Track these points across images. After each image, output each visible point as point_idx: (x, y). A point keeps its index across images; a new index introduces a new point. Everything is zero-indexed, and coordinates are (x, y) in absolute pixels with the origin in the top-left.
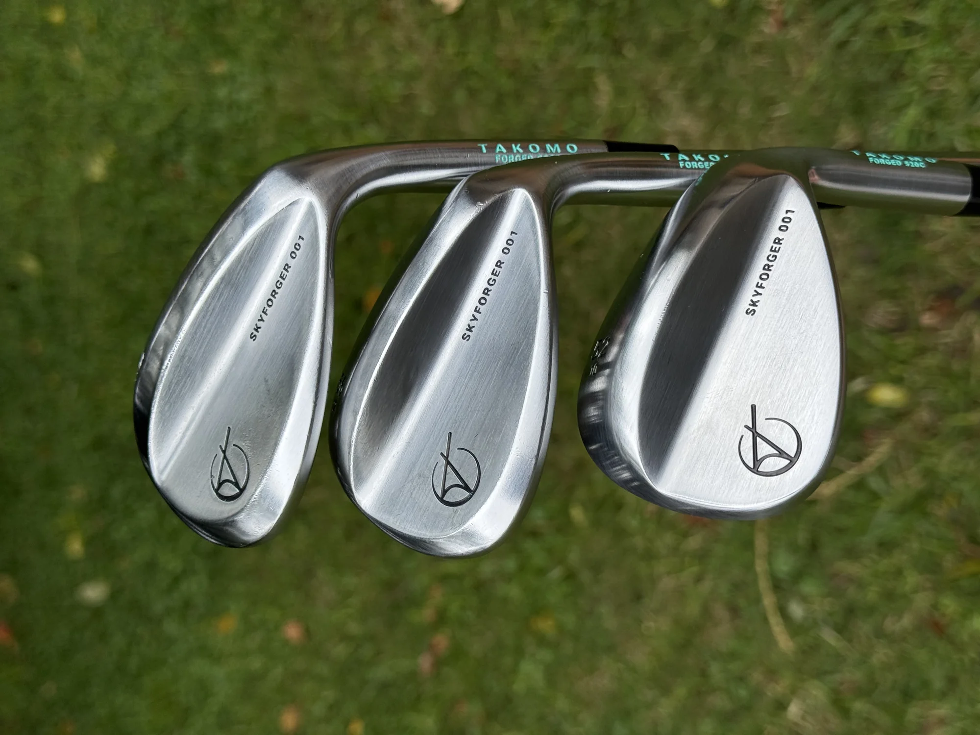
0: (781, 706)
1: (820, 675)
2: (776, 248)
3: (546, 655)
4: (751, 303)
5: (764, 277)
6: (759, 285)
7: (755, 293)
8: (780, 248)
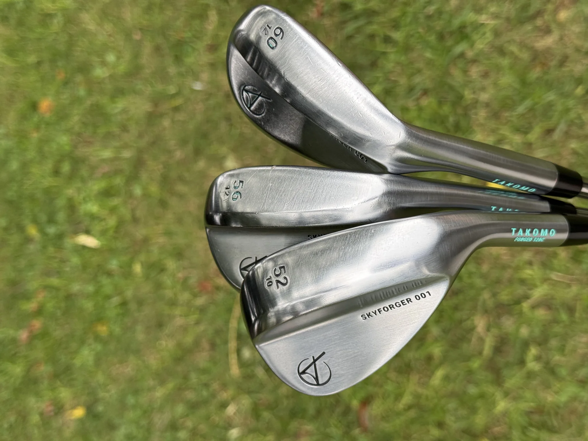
0: (224, 405)
1: (249, 392)
2: (405, 302)
3: (99, 347)
4: (368, 314)
5: (386, 309)
6: (380, 310)
7: (374, 312)
8: (406, 304)
